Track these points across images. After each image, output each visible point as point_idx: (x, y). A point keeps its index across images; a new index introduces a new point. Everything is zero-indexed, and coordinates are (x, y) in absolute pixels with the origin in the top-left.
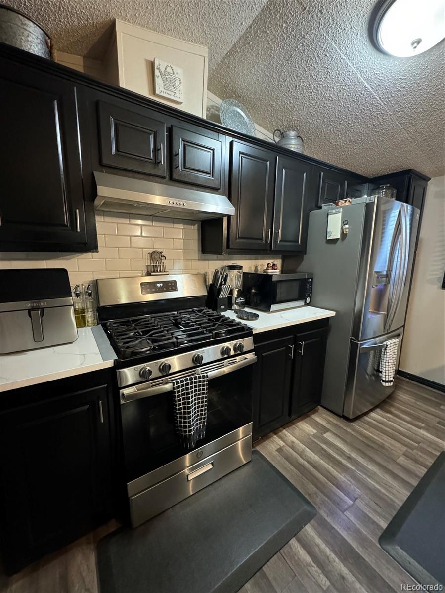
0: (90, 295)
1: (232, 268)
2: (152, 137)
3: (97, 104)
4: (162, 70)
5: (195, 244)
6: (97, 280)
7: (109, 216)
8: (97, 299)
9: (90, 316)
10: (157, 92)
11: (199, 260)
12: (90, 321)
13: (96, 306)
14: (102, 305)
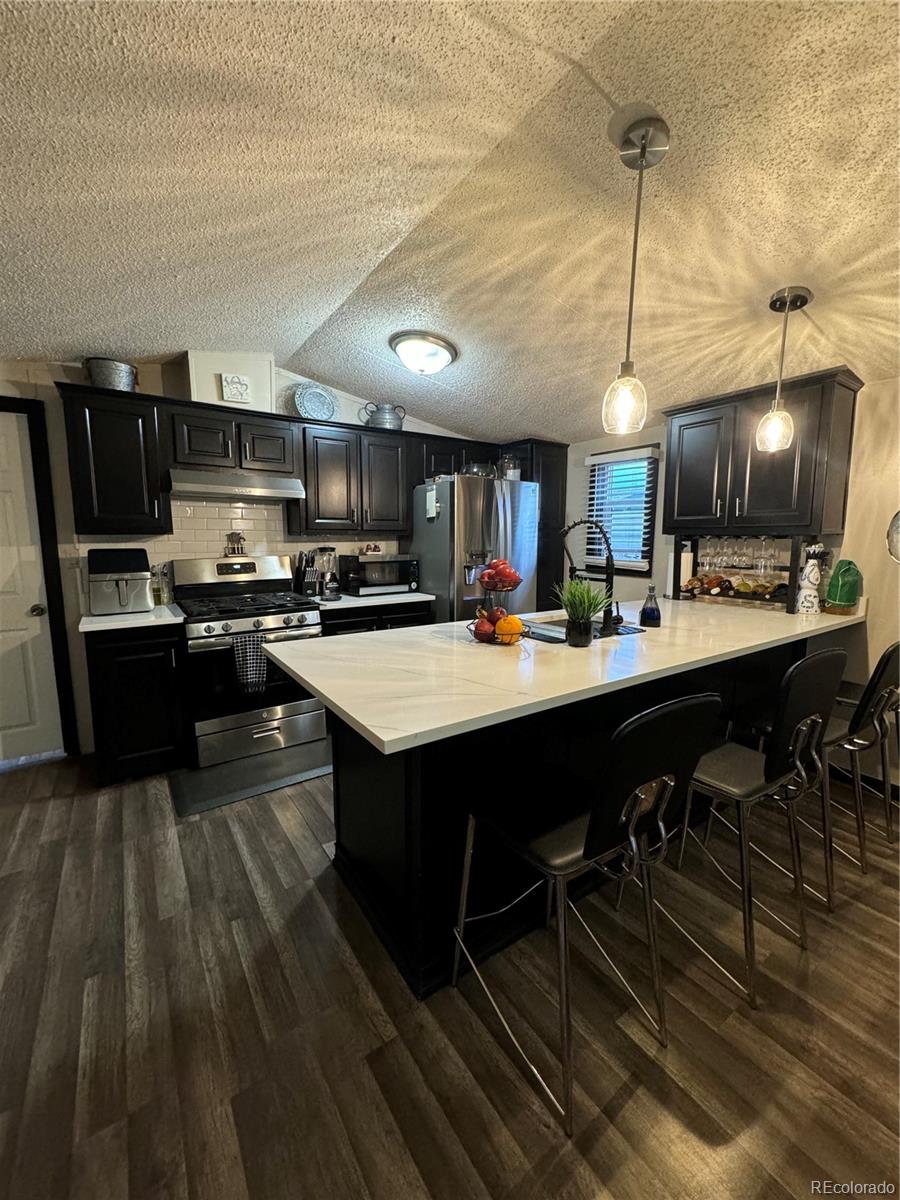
0: (165, 574)
1: (323, 550)
2: (221, 435)
3: (173, 417)
4: (229, 380)
5: (279, 525)
6: (172, 562)
7: (184, 500)
8: (172, 579)
9: (165, 596)
10: (225, 398)
11: (285, 542)
12: (165, 600)
13: (171, 586)
14: (177, 584)
